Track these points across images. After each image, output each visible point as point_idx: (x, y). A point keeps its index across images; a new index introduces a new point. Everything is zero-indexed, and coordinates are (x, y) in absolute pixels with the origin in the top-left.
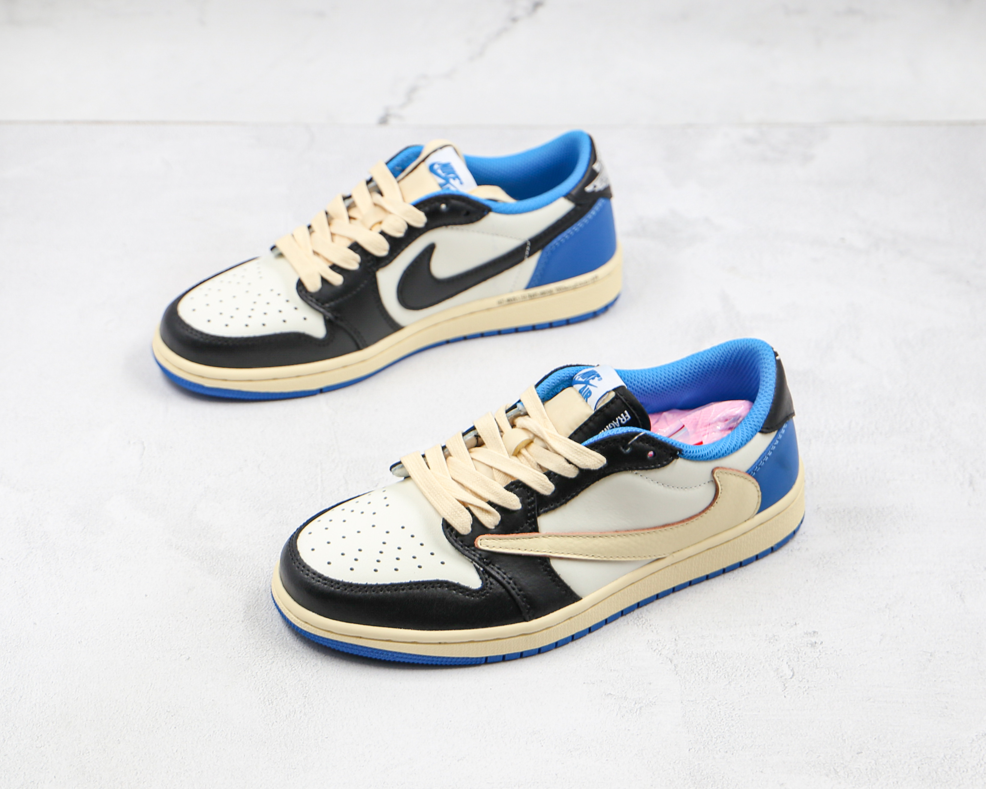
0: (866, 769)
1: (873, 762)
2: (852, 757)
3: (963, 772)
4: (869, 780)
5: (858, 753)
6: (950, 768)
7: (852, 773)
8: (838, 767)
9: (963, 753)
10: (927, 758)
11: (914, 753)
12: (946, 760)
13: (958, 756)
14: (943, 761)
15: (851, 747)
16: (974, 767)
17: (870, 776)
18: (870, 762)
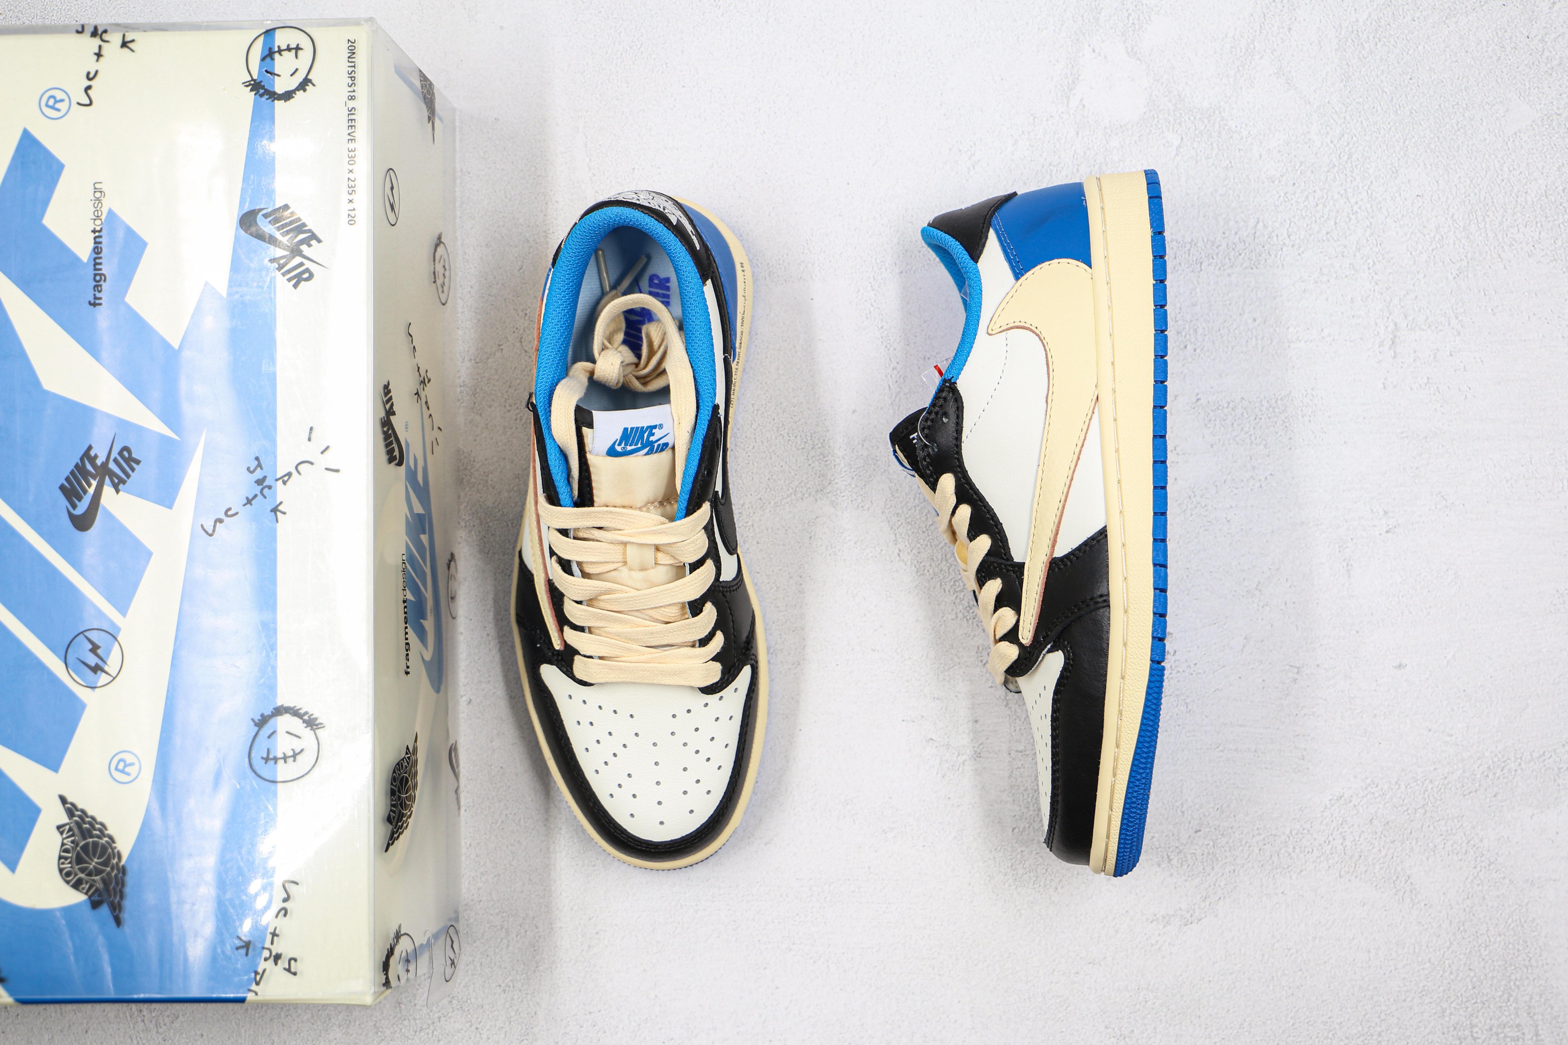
0: (1203, 854)
1: (1211, 843)
2: (1189, 837)
3: (1308, 852)
4: (1203, 869)
5: (1196, 832)
6: (1294, 848)
7: (1186, 861)
8: (1172, 852)
9: (1311, 827)
10: (1271, 835)
11: (1258, 829)
12: (1291, 838)
13: (1306, 831)
14: (1287, 839)
15: (1190, 823)
16: (1320, 845)
17: (1205, 864)
18: (1208, 845)
